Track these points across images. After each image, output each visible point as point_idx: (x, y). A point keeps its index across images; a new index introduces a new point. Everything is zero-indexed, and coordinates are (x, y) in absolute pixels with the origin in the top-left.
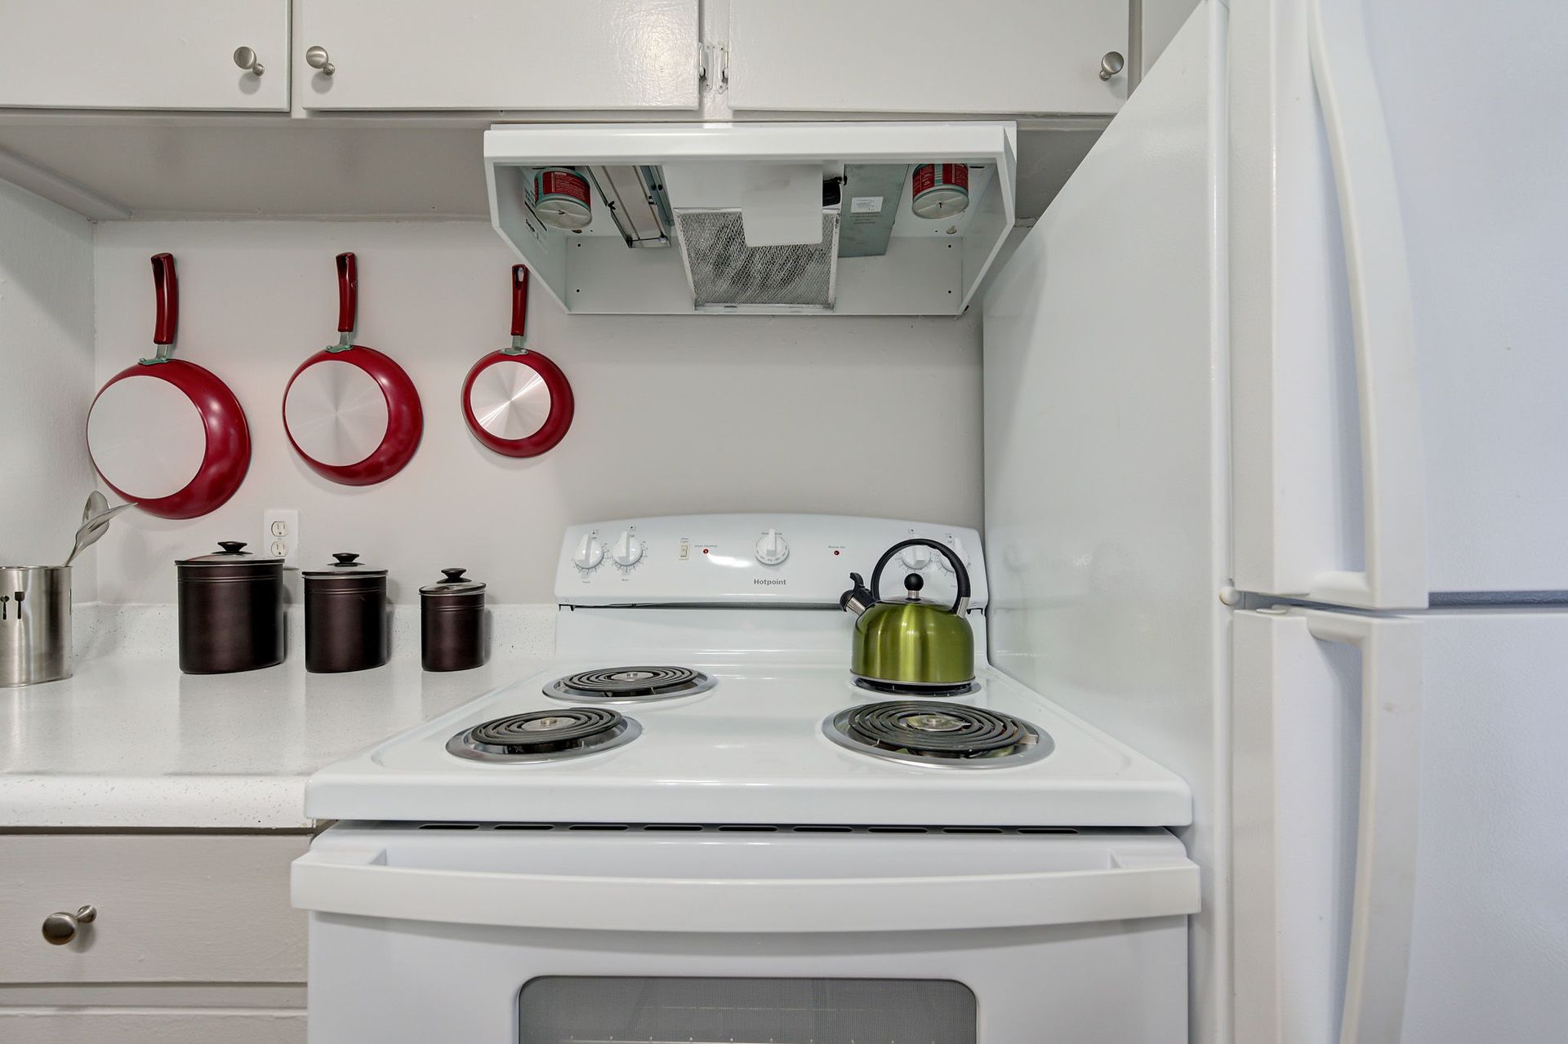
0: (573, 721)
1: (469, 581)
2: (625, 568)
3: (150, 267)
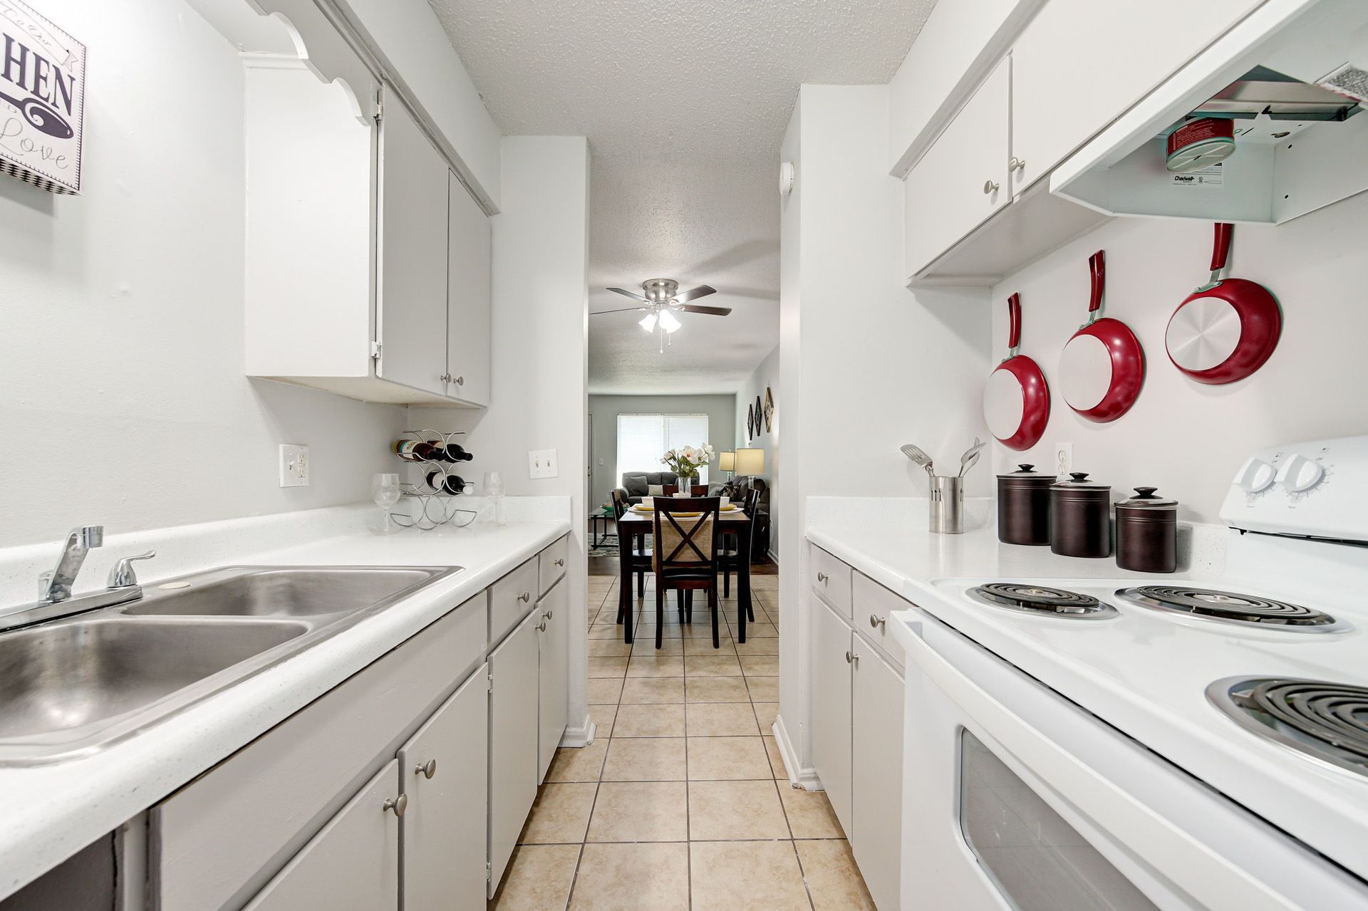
0: (1057, 596)
1: (1161, 498)
2: (1297, 494)
3: (1007, 304)
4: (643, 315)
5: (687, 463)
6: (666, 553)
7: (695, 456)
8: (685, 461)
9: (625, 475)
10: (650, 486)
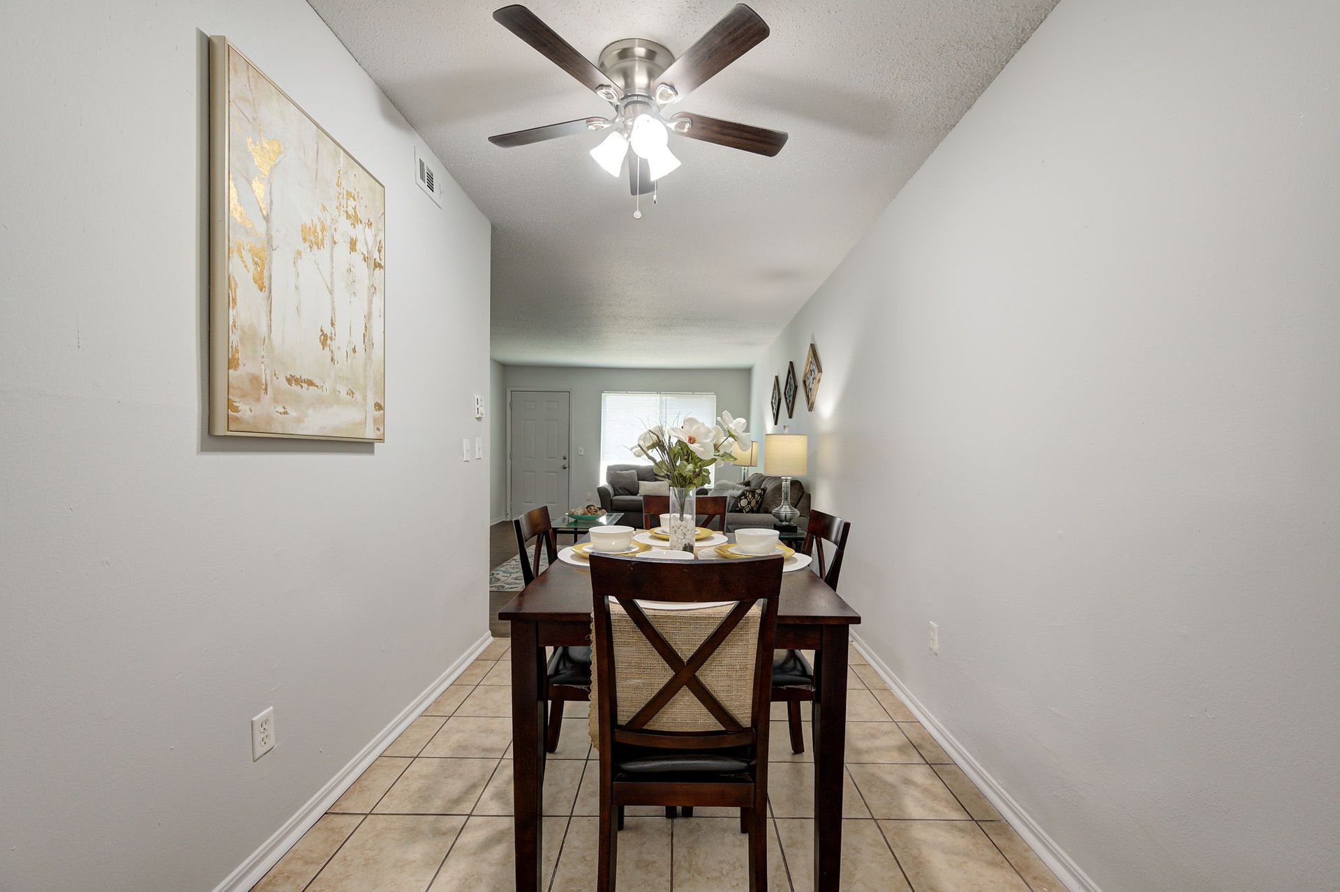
4: (602, 136)
5: (689, 456)
6: (626, 712)
7: (708, 441)
8: (684, 452)
9: (610, 469)
10: (640, 482)
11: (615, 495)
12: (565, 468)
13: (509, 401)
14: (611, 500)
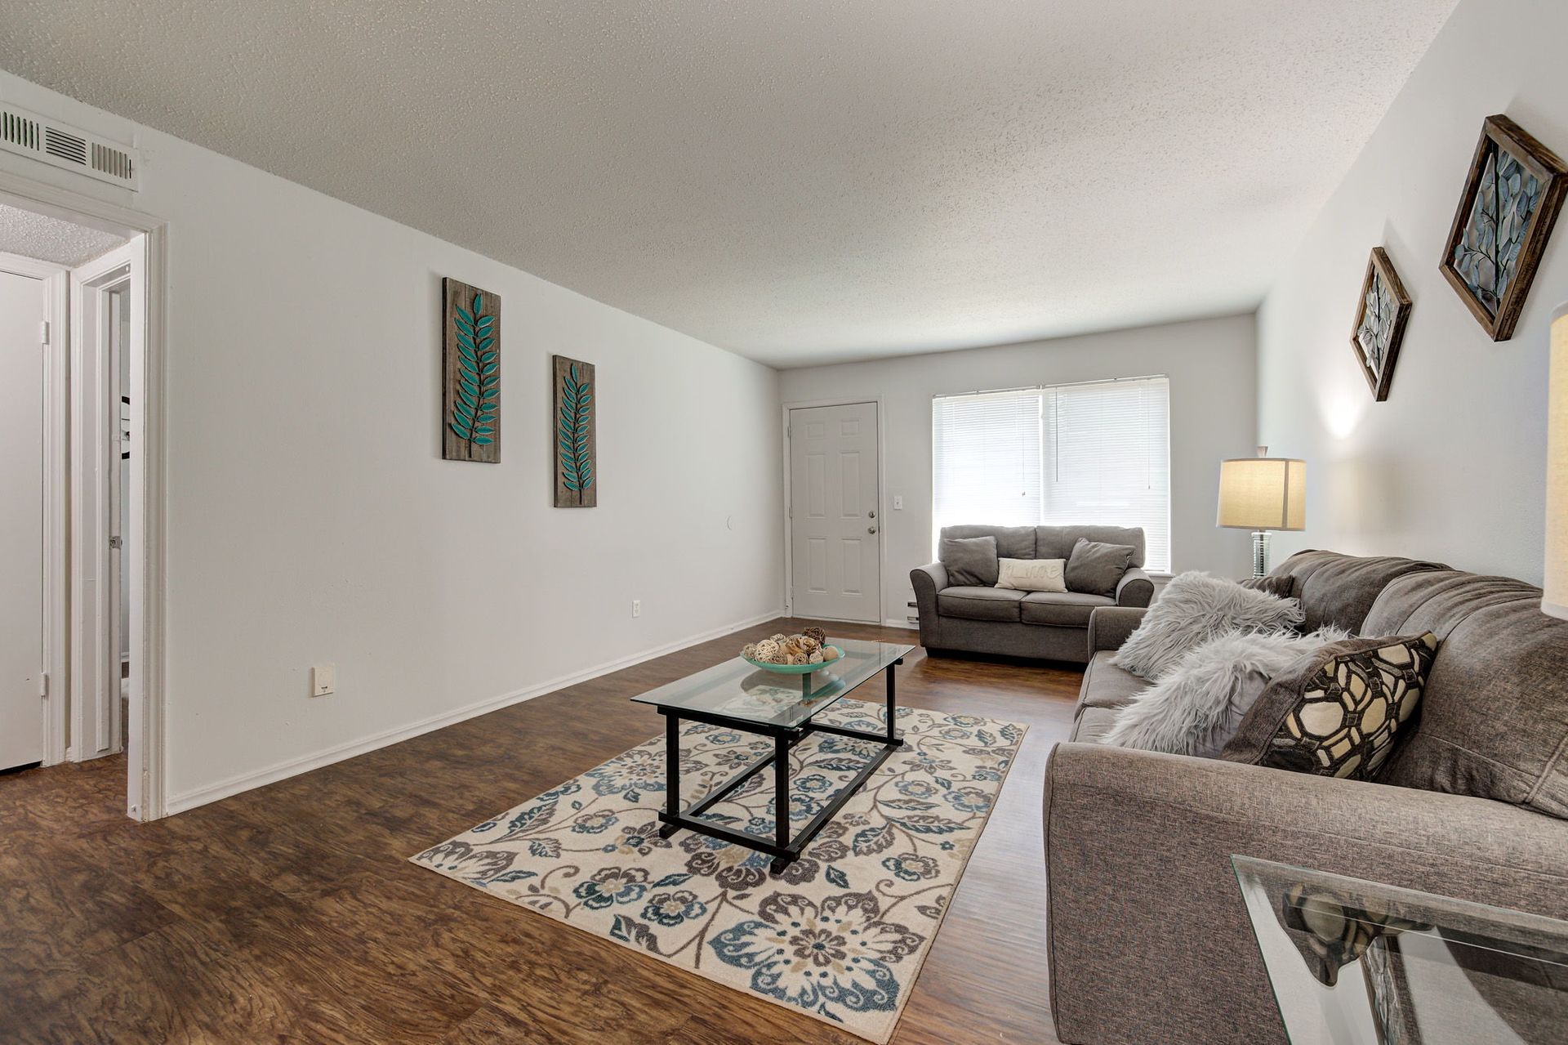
9: (945, 533)
10: (1003, 560)
11: (949, 585)
12: (874, 532)
13: (786, 424)
14: (937, 596)
